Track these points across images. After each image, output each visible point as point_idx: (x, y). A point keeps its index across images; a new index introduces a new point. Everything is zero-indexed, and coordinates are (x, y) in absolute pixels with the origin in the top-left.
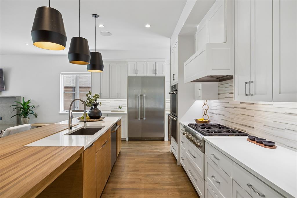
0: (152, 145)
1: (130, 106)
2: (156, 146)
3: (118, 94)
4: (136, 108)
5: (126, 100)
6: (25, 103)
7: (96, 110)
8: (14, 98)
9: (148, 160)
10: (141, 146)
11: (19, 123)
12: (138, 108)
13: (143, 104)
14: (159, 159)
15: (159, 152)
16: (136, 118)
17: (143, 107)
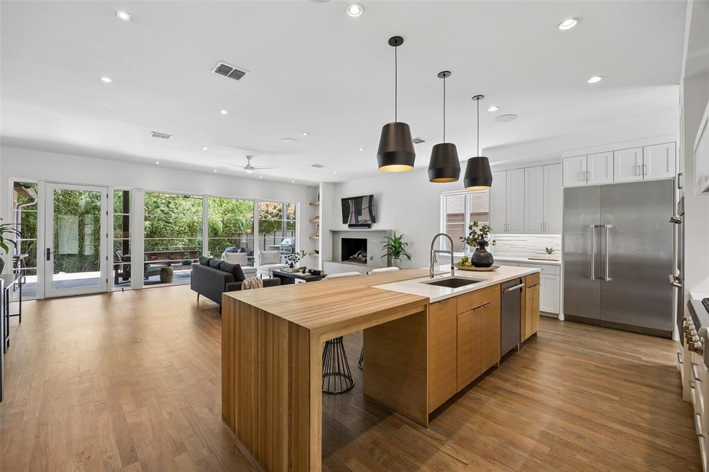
0: (625, 342)
1: (570, 248)
2: (639, 345)
3: (544, 225)
4: (584, 254)
5: (560, 236)
6: (396, 239)
7: (483, 252)
8: (385, 232)
9: (595, 366)
10: (593, 338)
11: (389, 265)
12: (591, 255)
13: (603, 247)
14: (629, 372)
15: (639, 359)
16: (586, 275)
17: (603, 252)
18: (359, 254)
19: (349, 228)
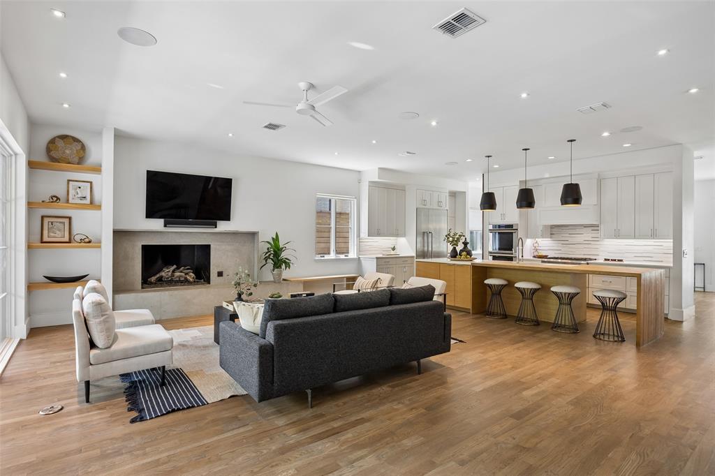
1: (419, 246)
8: (253, 235)
18: (174, 271)
19: (165, 226)
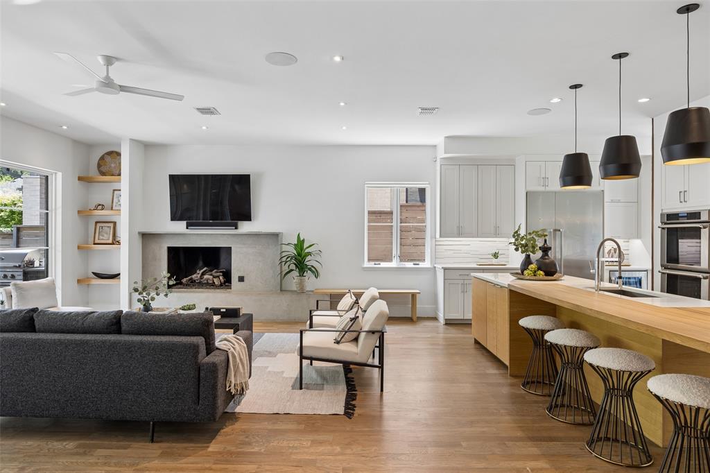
3: (496, 228)
7: (547, 259)
13: (558, 249)
17: (558, 255)
18: (203, 274)
19: (187, 228)
